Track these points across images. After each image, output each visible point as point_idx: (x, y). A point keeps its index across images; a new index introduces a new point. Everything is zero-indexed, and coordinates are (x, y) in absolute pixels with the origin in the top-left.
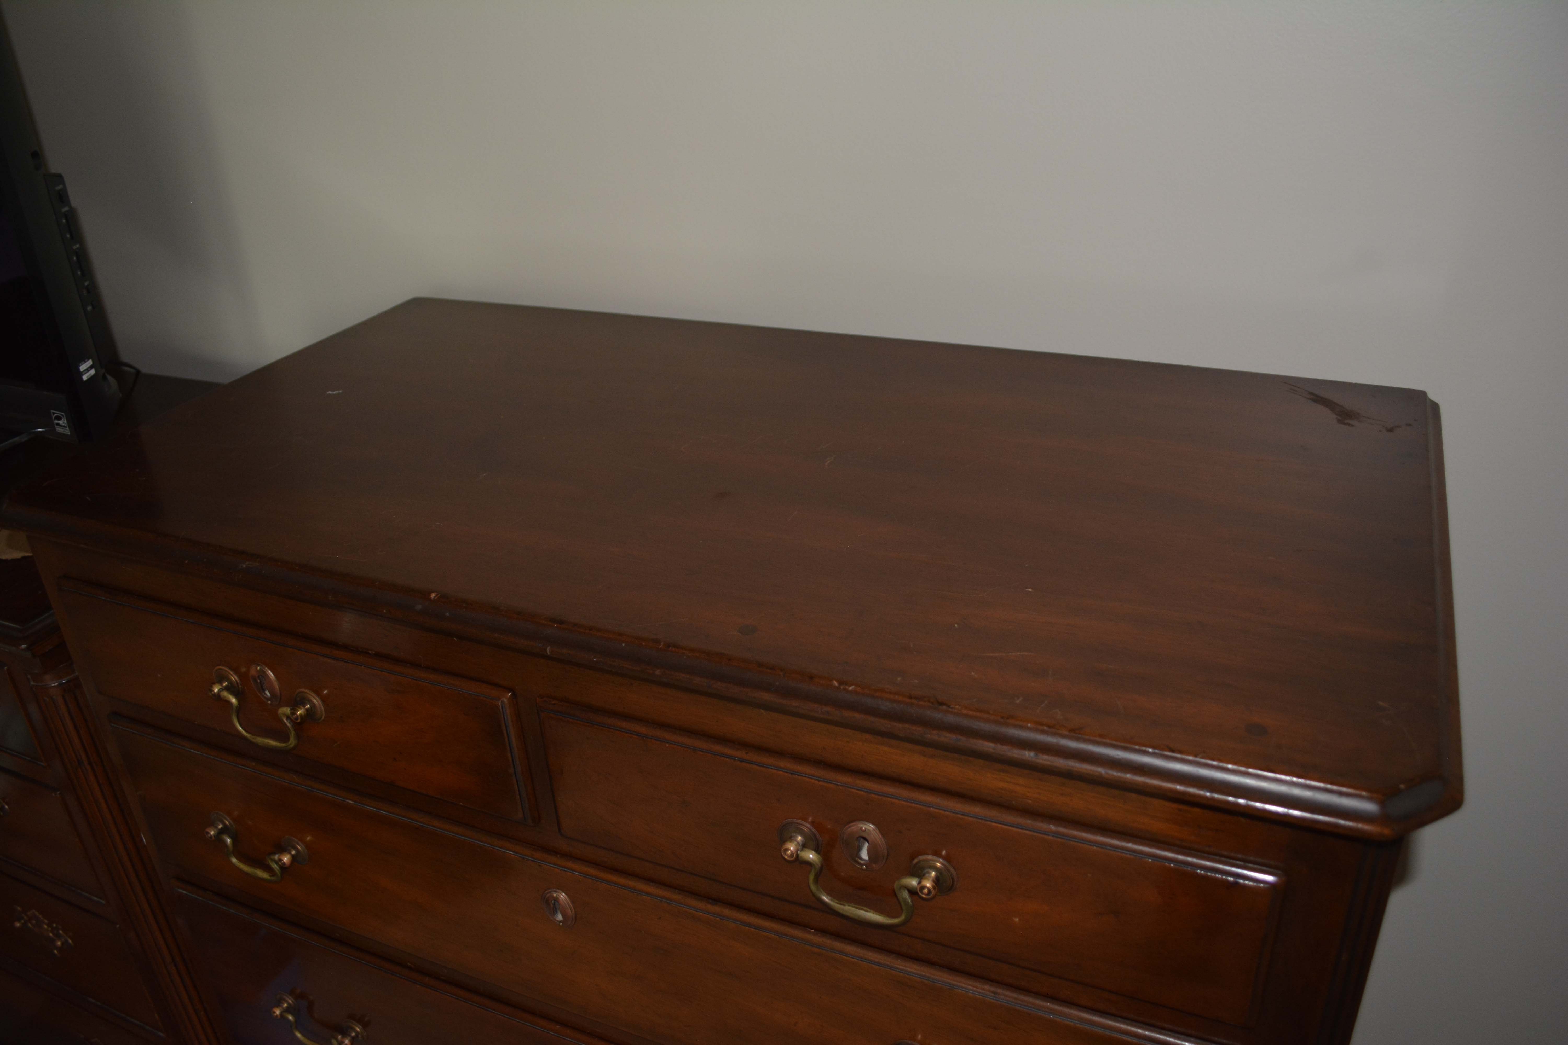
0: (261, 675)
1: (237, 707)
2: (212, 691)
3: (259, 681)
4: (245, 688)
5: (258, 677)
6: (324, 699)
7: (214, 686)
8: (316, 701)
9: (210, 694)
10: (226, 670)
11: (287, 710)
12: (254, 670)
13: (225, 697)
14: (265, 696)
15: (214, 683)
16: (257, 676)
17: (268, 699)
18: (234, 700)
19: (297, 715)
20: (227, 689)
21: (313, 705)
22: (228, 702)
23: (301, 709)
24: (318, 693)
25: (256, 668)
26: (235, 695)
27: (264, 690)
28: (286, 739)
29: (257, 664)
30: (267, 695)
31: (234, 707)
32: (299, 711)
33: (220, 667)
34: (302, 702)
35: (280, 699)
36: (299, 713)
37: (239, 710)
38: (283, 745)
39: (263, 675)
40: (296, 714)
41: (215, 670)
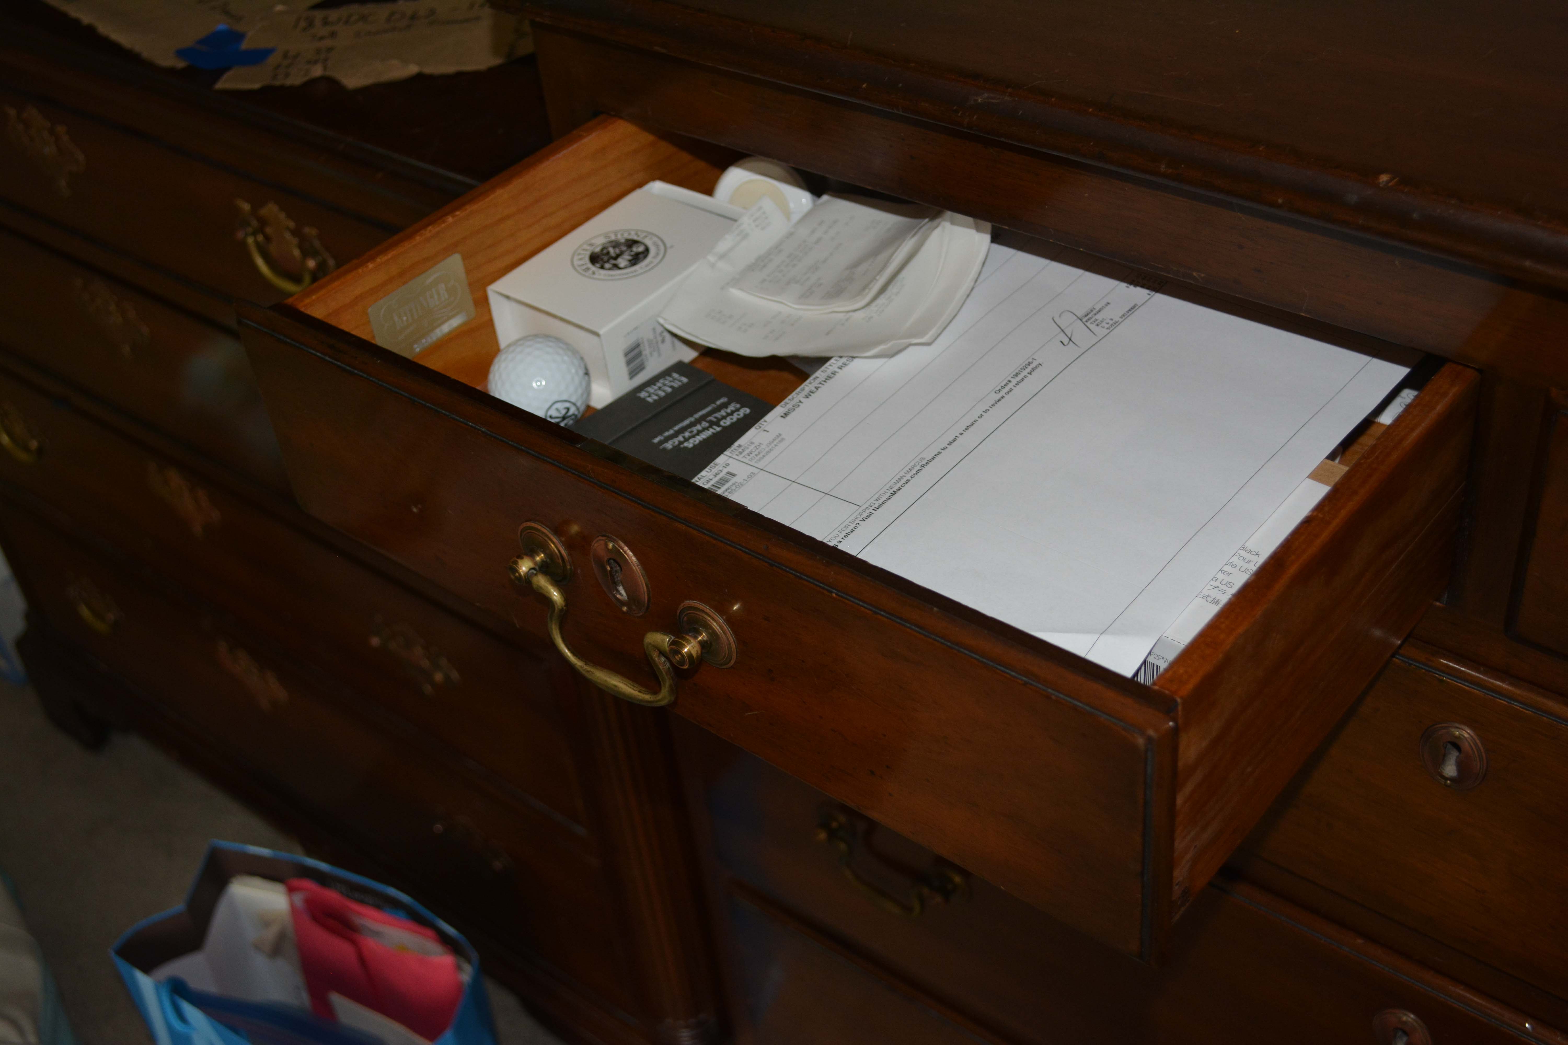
0: (614, 560)
1: (561, 610)
2: (515, 570)
3: (609, 568)
4: (579, 571)
5: (609, 560)
6: (731, 621)
7: (520, 562)
8: (717, 624)
9: (512, 577)
10: (543, 533)
11: (664, 640)
12: (601, 546)
13: (541, 588)
14: (618, 596)
15: (520, 557)
16: (606, 559)
17: (623, 603)
18: (556, 595)
19: (682, 655)
20: (544, 569)
21: (713, 634)
22: (547, 600)
23: (688, 642)
24: (722, 609)
25: (606, 545)
26: (558, 582)
27: (615, 584)
28: (655, 689)
29: (608, 537)
30: (620, 594)
31: (556, 610)
32: (685, 647)
33: (533, 524)
34: (693, 626)
35: (648, 608)
36: (686, 650)
37: (565, 618)
38: (647, 697)
39: (617, 558)
40: (679, 652)
41: (522, 527)
